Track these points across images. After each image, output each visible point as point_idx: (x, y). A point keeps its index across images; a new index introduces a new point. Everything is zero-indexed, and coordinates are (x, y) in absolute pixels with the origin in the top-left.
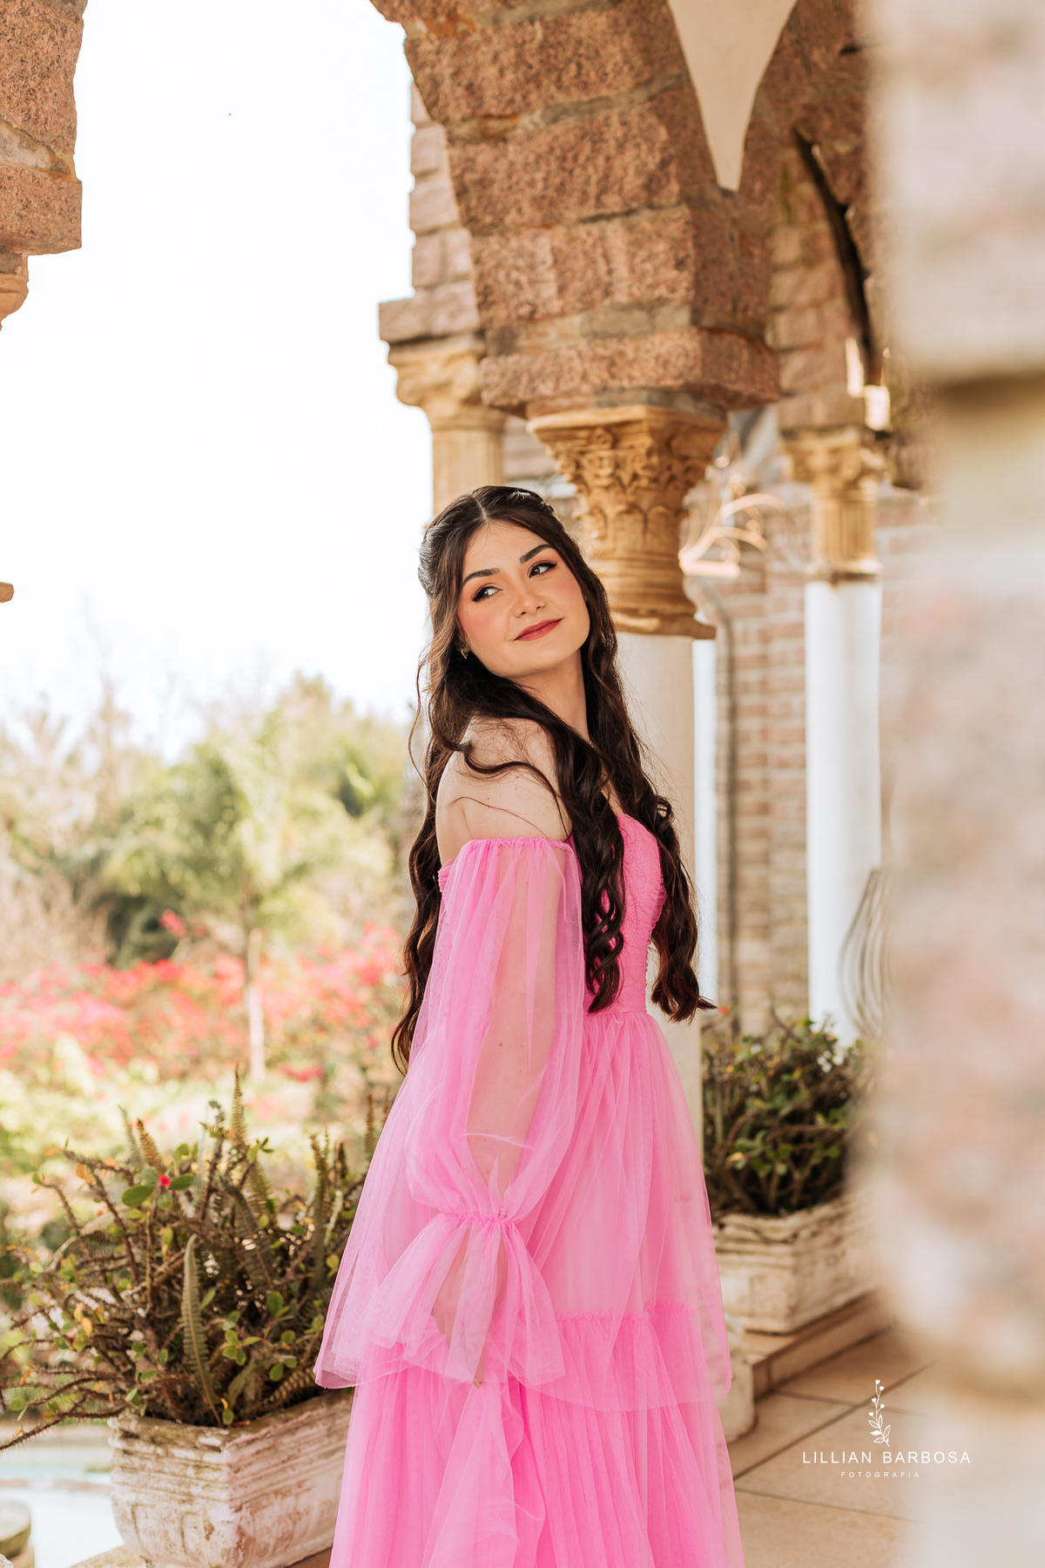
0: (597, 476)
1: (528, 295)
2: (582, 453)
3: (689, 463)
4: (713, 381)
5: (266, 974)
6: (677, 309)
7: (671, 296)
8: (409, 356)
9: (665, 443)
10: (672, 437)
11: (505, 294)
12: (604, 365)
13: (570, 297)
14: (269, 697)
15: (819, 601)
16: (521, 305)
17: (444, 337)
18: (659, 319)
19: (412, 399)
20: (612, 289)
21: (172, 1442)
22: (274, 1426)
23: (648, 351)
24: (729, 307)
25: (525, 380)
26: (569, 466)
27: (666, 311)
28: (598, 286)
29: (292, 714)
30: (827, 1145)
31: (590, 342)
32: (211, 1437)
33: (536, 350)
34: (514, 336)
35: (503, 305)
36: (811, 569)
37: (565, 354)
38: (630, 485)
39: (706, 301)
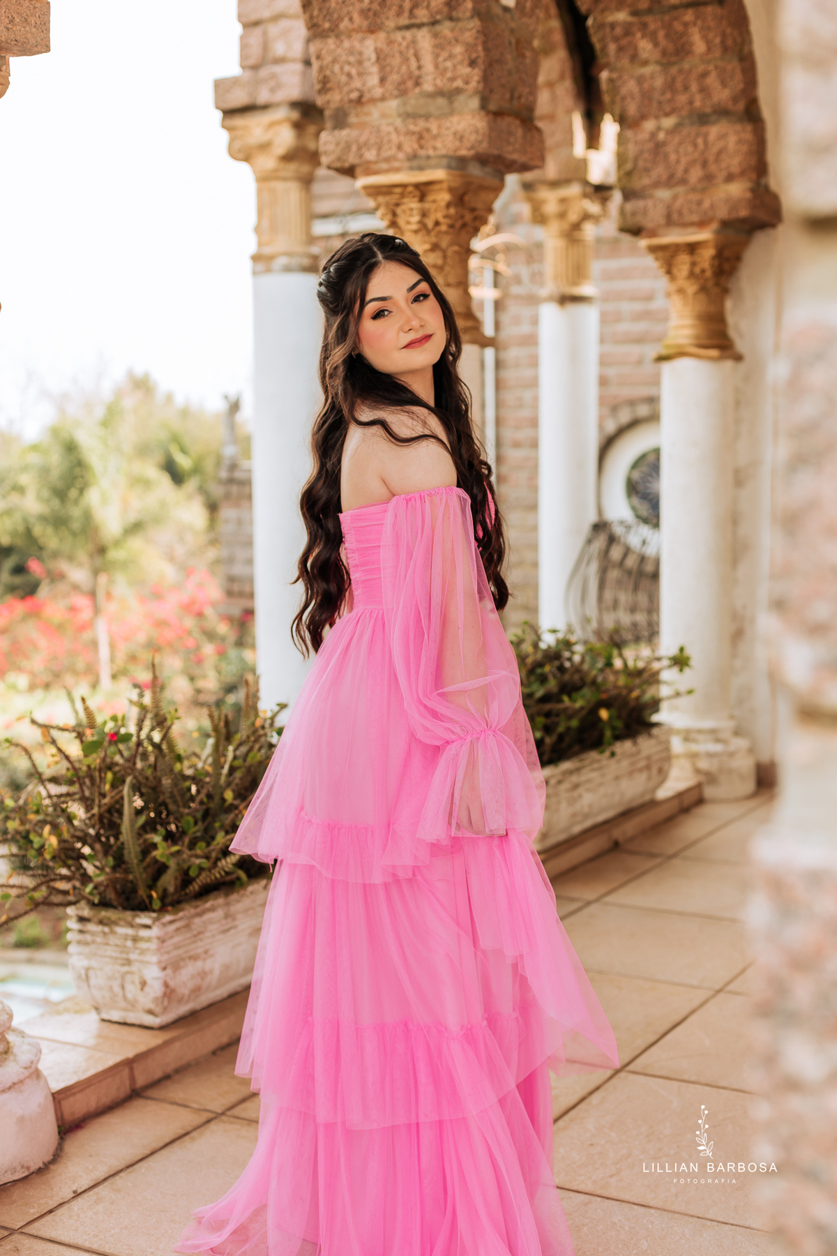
0: (408, 223)
1: (357, 84)
2: (397, 205)
3: (476, 213)
4: (496, 152)
5: (110, 608)
6: (470, 97)
7: (466, 87)
8: (238, 121)
9: (460, 198)
10: (464, 194)
11: (339, 82)
12: (414, 138)
13: (389, 86)
14: (107, 389)
15: (550, 316)
16: (352, 91)
17: (265, 107)
18: (456, 104)
19: (240, 156)
20: (421, 80)
21: (115, 923)
22: (188, 911)
23: (448, 129)
24: (508, 96)
25: (354, 148)
26: (387, 214)
27: (461, 98)
28: (410, 78)
29: (128, 403)
30: (570, 717)
31: (404, 120)
32: (144, 919)
33: (362, 126)
34: (346, 115)
35: (337, 91)
36: (544, 292)
37: (385, 129)
38: (433, 229)
39: (491, 91)
